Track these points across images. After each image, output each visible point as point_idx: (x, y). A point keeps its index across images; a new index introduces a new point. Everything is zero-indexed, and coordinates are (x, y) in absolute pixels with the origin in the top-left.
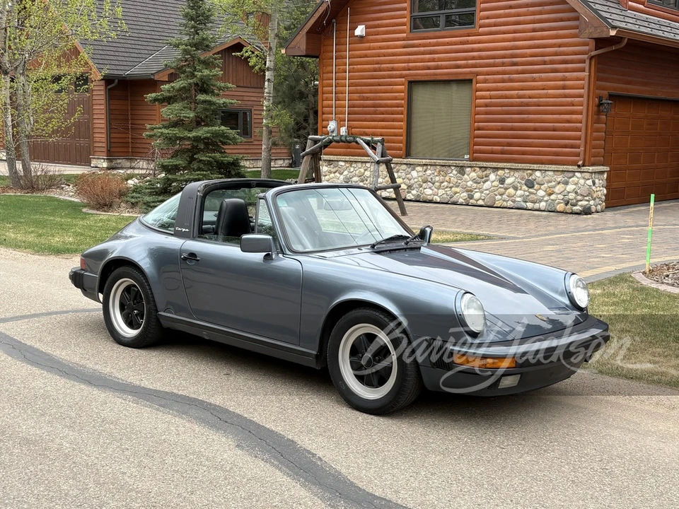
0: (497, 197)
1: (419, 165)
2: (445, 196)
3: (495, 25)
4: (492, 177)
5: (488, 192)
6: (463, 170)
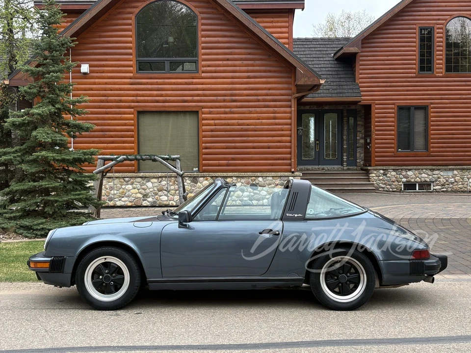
1: (154, 177)
6: (196, 180)
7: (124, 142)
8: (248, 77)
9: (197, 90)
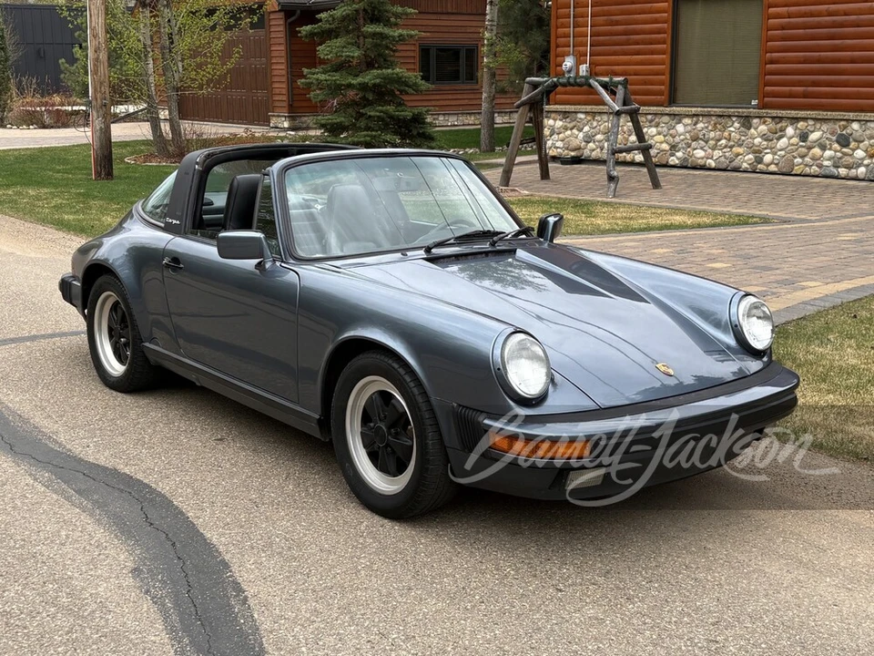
0: (796, 161)
1: (687, 116)
2: (722, 159)
4: (790, 131)
5: (783, 153)
6: (749, 122)
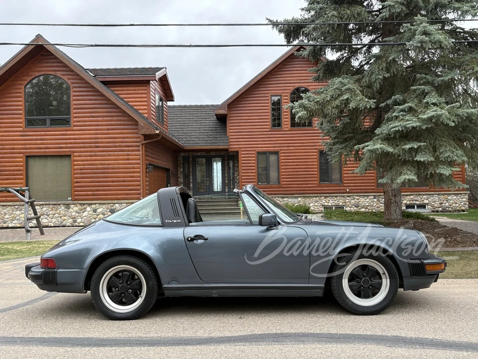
0: (92, 220)
2: (57, 222)
3: (83, 126)
4: (88, 209)
5: (86, 218)
6: (69, 206)
7: (15, 179)
8: (108, 129)
9: (70, 139)
